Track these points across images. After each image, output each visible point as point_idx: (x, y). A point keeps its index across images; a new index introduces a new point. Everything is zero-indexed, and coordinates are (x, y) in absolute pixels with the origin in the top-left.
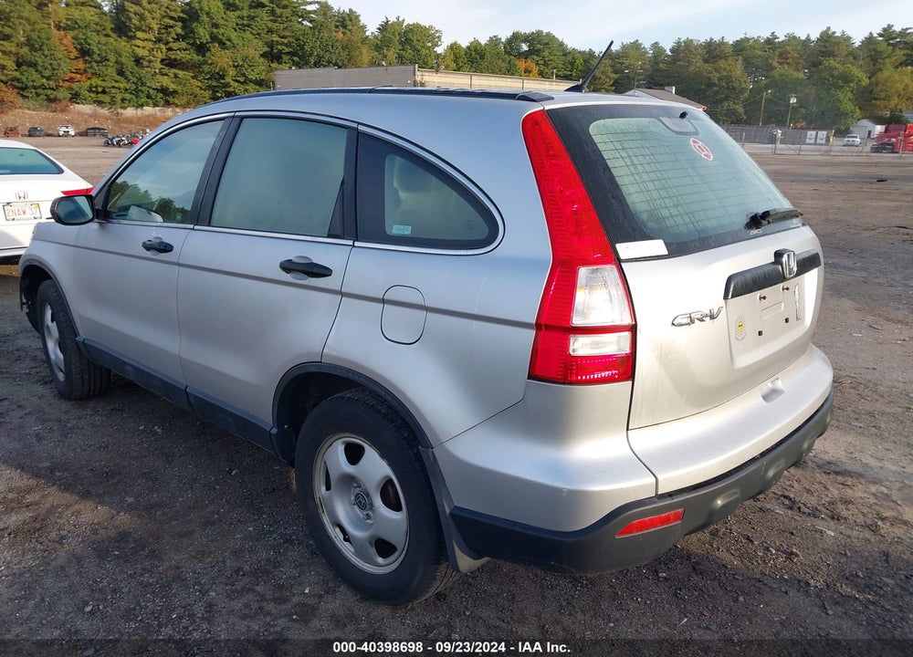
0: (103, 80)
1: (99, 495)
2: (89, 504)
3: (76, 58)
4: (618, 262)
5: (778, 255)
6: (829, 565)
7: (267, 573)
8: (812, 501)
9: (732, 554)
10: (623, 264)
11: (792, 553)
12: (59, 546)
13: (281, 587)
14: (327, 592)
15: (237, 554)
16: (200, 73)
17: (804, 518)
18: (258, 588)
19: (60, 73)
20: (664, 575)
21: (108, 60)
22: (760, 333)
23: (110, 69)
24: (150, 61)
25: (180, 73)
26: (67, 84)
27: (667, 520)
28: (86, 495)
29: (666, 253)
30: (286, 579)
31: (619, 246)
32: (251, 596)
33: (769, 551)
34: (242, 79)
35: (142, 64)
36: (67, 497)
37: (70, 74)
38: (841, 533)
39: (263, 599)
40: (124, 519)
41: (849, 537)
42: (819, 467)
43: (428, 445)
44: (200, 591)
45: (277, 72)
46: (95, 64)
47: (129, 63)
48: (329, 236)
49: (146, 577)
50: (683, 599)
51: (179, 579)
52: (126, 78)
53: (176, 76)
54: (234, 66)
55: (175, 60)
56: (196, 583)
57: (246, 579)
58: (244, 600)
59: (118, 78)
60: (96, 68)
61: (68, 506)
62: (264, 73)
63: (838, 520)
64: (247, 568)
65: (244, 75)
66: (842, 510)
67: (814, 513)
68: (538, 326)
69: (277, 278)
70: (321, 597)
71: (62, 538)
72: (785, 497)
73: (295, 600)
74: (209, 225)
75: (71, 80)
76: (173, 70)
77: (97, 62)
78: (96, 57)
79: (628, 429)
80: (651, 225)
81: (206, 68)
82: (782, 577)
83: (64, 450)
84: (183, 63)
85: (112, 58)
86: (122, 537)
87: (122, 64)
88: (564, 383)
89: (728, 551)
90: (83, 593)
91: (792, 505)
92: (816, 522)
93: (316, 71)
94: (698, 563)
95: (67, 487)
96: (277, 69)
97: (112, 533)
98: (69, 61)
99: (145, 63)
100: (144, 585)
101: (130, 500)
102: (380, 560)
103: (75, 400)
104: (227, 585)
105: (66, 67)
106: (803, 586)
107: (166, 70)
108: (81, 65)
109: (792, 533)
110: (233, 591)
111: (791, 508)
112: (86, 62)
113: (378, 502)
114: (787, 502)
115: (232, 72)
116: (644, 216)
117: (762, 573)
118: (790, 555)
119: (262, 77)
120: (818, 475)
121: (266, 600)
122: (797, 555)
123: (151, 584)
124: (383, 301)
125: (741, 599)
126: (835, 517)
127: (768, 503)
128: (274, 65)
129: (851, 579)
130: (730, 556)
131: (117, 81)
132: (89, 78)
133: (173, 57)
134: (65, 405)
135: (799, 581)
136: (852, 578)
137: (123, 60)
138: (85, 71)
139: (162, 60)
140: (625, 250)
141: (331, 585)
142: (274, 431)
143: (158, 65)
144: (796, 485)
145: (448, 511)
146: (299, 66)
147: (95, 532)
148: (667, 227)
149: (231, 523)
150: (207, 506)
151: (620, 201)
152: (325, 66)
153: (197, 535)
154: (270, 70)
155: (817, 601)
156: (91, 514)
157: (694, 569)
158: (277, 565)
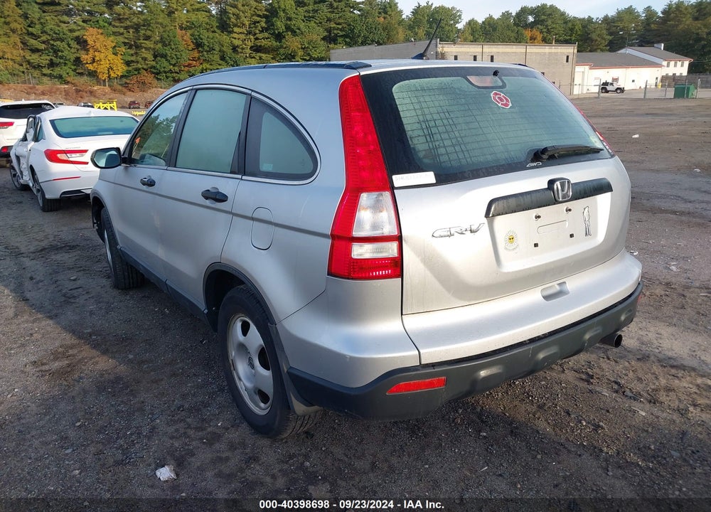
0: (211, 65)
1: (112, 352)
2: (105, 358)
3: (193, 49)
4: (392, 188)
5: (551, 182)
6: (628, 437)
7: (199, 410)
8: (638, 387)
9: (549, 423)
10: (395, 191)
11: (599, 426)
12: (76, 384)
13: (203, 420)
14: (232, 426)
15: (184, 396)
16: (278, 54)
17: (625, 400)
18: (188, 420)
19: (182, 61)
20: (485, 434)
21: (214, 50)
22: (536, 245)
23: (215, 56)
24: (243, 49)
25: (264, 56)
26: (186, 69)
27: (431, 384)
28: (105, 352)
29: (434, 182)
30: (209, 416)
31: (394, 177)
32: (182, 424)
33: (581, 423)
34: (308, 58)
35: (237, 51)
36: (95, 353)
37: (188, 61)
38: (652, 414)
39: (189, 427)
40: (122, 368)
41: (658, 417)
42: (659, 361)
43: (274, 323)
44: (151, 419)
45: (332, 51)
46: (205, 53)
47: (229, 51)
48: (231, 173)
49: (121, 407)
50: (491, 453)
51: (141, 410)
52: (226, 62)
53: (261, 58)
54: (302, 48)
55: (260, 46)
56: (151, 414)
57: (183, 413)
58: (177, 426)
59: (221, 62)
60: (206, 56)
61: (91, 359)
62: (324, 52)
63: (654, 403)
64: (187, 406)
65: (309, 55)
66: (662, 397)
67: (636, 397)
68: (333, 236)
69: (201, 203)
70: (228, 429)
71: (81, 378)
72: (616, 383)
73: (209, 430)
74: (175, 167)
75: (189, 65)
76: (259, 54)
77: (207, 51)
78: (206, 48)
79: (402, 314)
80: (426, 161)
81: (282, 51)
82: (582, 444)
83: (103, 322)
84: (266, 48)
85: (217, 48)
86: (118, 379)
87: (224, 52)
88: (348, 279)
89: (546, 420)
90: (79, 414)
91: (619, 388)
92: (634, 403)
93: (362, 48)
94: (517, 428)
95: (95, 346)
96: (333, 49)
97: (112, 377)
98: (187, 52)
99: (239, 50)
100: (118, 412)
101: (131, 356)
102: (262, 405)
103: (122, 289)
104: (169, 416)
105: (186, 56)
106: (596, 451)
107: (254, 55)
108: (197, 55)
109: (608, 411)
110: (171, 420)
111: (617, 392)
112: (199, 52)
113: (257, 363)
114: (616, 387)
115: (300, 53)
116: (421, 155)
117: (567, 439)
118: (597, 427)
119: (322, 55)
120: (655, 368)
121: (191, 429)
122: (602, 428)
123: (123, 412)
124: (253, 219)
125: (539, 457)
126: (653, 401)
127: (599, 386)
128: (331, 46)
129: (642, 451)
130: (545, 424)
131: (220, 65)
132: (201, 64)
133: (259, 44)
134: (116, 292)
135: (595, 448)
136: (643, 449)
137: (225, 49)
138: (199, 58)
139: (251, 47)
140: (399, 180)
141: (238, 421)
142: (206, 311)
143: (248, 51)
144: (631, 374)
145: (286, 370)
146: (349, 45)
147: (102, 375)
148: (441, 163)
149: (188, 376)
150: (178, 363)
151: (404, 143)
152: (369, 44)
153: (163, 382)
154: (328, 49)
155: (604, 464)
156: (104, 364)
157: (512, 432)
158: (206, 405)
